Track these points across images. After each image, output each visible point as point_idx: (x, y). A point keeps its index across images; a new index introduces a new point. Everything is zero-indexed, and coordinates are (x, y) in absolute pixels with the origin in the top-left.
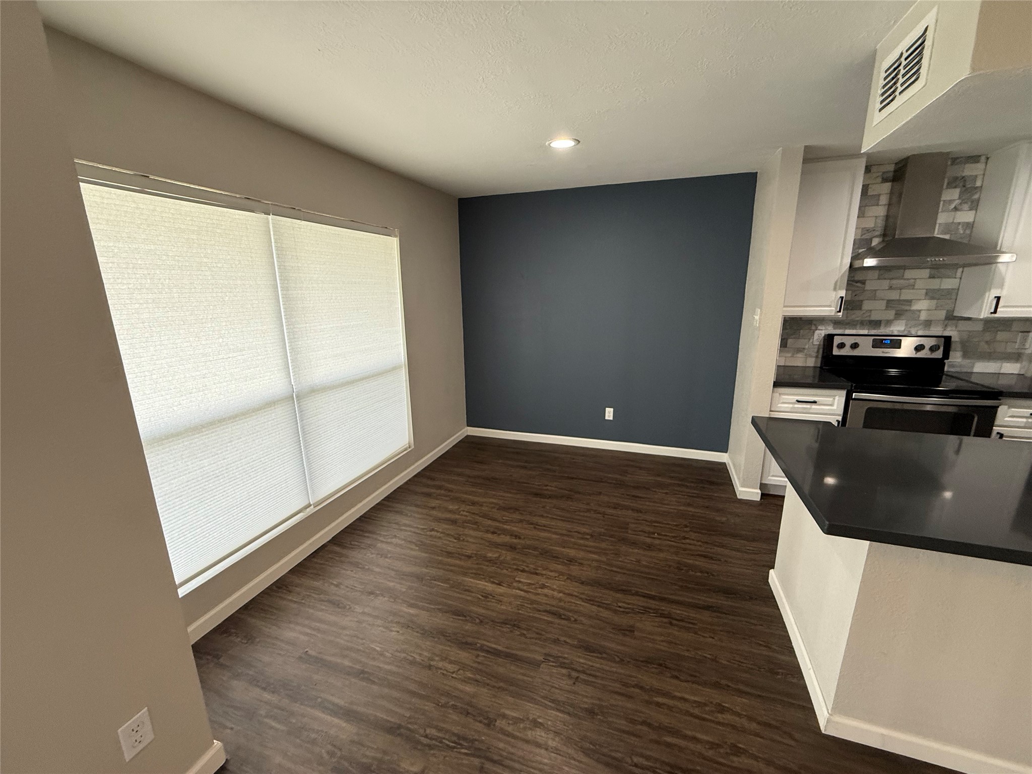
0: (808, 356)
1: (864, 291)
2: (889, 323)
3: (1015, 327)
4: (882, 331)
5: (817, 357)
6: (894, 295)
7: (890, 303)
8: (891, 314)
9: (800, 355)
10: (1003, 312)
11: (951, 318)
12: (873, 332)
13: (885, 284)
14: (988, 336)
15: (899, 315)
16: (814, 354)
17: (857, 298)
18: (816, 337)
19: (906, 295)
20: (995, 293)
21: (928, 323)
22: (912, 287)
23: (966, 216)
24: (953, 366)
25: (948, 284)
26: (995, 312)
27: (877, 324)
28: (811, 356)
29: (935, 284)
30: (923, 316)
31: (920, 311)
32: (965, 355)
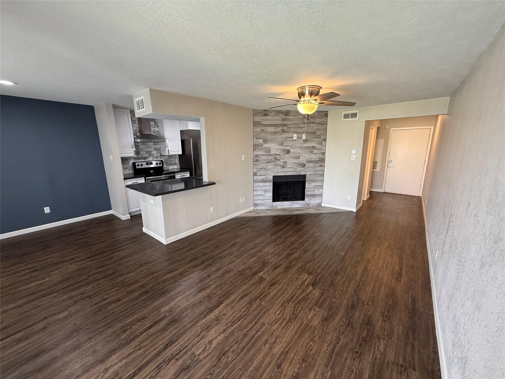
0: (129, 170)
1: (139, 148)
2: (148, 158)
3: (174, 157)
4: (147, 160)
5: (132, 170)
6: (147, 150)
7: (147, 152)
8: (148, 155)
9: (127, 170)
10: (170, 154)
11: (161, 156)
12: (145, 161)
13: (144, 146)
14: (169, 160)
15: (150, 155)
16: (131, 169)
17: (138, 151)
18: (130, 164)
19: (150, 150)
20: (167, 149)
21: (157, 157)
22: (151, 147)
23: (157, 129)
24: (165, 168)
25: (158, 147)
26: (169, 153)
27: (145, 158)
28: (130, 170)
29: (155, 146)
30: (155, 155)
31: (154, 154)
32: (167, 165)
